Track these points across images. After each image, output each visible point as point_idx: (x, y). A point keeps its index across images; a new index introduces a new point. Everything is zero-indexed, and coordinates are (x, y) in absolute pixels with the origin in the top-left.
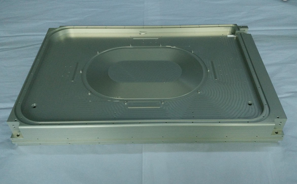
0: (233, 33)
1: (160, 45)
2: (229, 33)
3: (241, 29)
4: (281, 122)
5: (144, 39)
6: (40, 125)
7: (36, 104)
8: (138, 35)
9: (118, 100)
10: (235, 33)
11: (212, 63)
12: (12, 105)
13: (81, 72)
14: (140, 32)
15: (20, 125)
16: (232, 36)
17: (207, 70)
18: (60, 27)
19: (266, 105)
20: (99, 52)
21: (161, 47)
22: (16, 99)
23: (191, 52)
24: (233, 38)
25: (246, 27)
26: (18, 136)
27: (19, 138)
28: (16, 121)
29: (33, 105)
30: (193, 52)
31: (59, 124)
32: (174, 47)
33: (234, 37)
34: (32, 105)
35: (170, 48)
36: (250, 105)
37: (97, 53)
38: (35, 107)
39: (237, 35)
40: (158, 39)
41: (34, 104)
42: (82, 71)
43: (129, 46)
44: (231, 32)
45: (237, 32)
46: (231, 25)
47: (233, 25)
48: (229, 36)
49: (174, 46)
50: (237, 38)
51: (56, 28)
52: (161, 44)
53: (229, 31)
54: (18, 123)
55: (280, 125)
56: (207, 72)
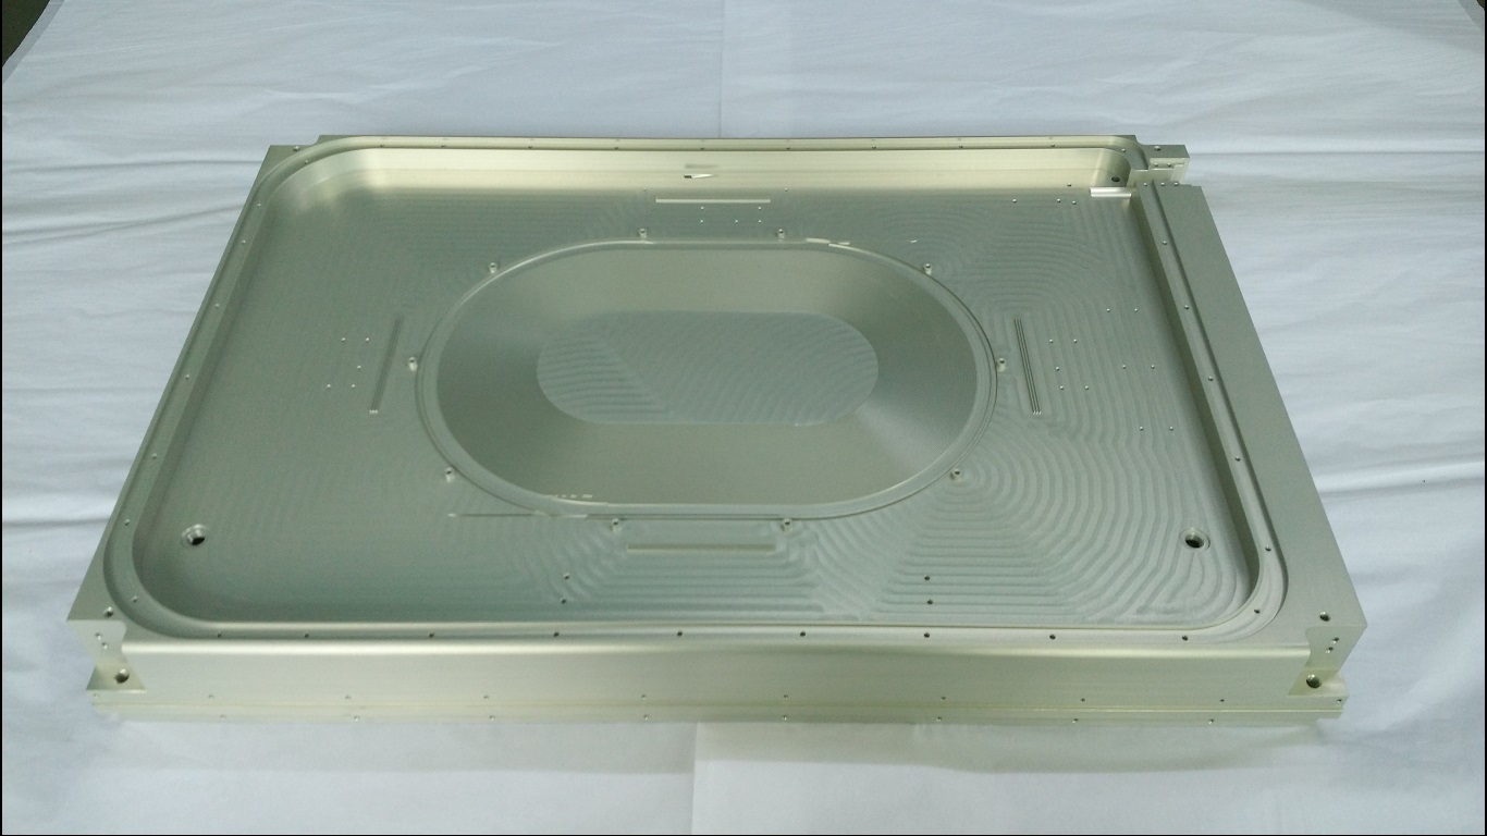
0: (1119, 179)
1: (776, 235)
2: (1099, 175)
3: (1154, 161)
4: (1336, 640)
5: (703, 205)
6: (220, 637)
7: (204, 527)
8: (679, 183)
9: (577, 509)
10: (1126, 179)
11: (1019, 327)
12: (106, 507)
13: (413, 367)
14: (689, 166)
15: (130, 637)
16: (1112, 192)
17: (996, 365)
18: (323, 139)
19: (1269, 550)
20: (499, 266)
21: (781, 241)
22: (123, 475)
23: (923, 271)
24: (1119, 200)
25: (1179, 151)
26: (122, 679)
27: (125, 691)
28: (109, 614)
29: (188, 530)
30: (929, 272)
31: (307, 637)
32: (844, 245)
33: (1123, 198)
34: (184, 534)
35: (824, 248)
36: (1194, 543)
37: (488, 270)
38: (198, 541)
39: (1134, 190)
40: (768, 201)
41: (197, 526)
42: (419, 362)
43: (638, 235)
44: (1109, 172)
45: (1137, 173)
46: (1111, 141)
47: (1121, 141)
48: (1099, 192)
49: (844, 240)
50: (1135, 204)
51: (302, 148)
52: (785, 231)
53: (1098, 165)
54: (118, 627)
55: (1331, 649)
56: (993, 372)
